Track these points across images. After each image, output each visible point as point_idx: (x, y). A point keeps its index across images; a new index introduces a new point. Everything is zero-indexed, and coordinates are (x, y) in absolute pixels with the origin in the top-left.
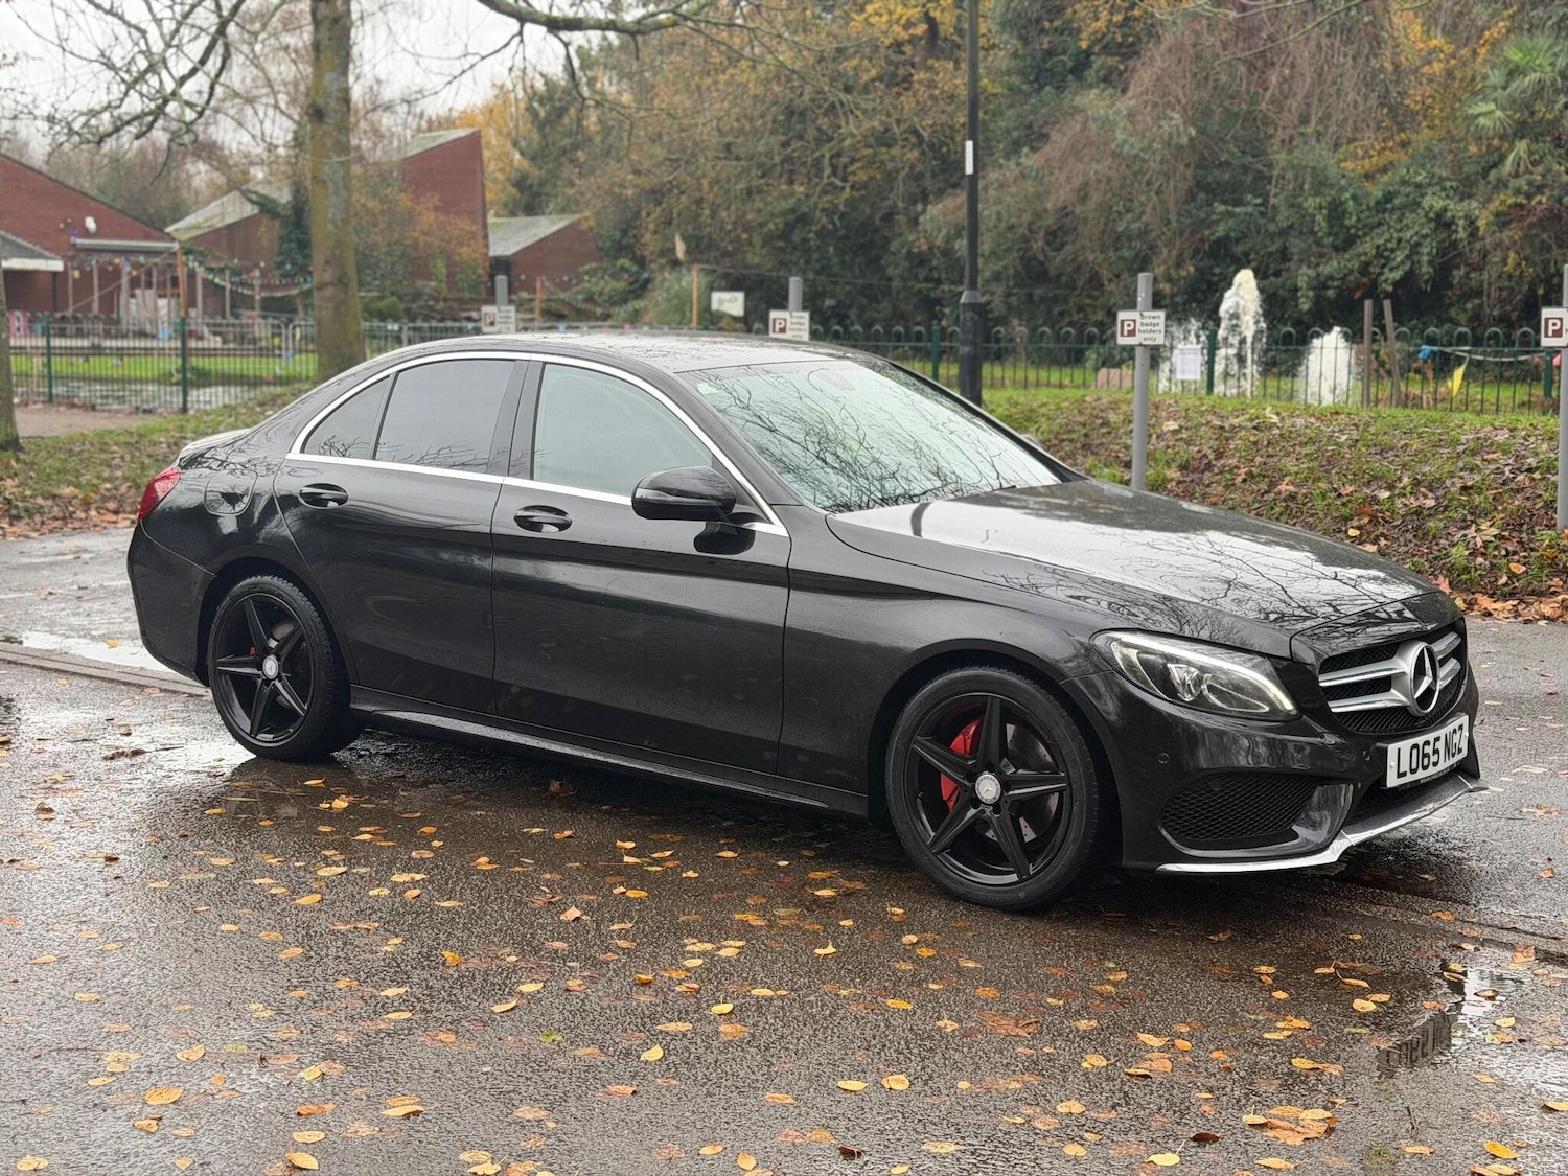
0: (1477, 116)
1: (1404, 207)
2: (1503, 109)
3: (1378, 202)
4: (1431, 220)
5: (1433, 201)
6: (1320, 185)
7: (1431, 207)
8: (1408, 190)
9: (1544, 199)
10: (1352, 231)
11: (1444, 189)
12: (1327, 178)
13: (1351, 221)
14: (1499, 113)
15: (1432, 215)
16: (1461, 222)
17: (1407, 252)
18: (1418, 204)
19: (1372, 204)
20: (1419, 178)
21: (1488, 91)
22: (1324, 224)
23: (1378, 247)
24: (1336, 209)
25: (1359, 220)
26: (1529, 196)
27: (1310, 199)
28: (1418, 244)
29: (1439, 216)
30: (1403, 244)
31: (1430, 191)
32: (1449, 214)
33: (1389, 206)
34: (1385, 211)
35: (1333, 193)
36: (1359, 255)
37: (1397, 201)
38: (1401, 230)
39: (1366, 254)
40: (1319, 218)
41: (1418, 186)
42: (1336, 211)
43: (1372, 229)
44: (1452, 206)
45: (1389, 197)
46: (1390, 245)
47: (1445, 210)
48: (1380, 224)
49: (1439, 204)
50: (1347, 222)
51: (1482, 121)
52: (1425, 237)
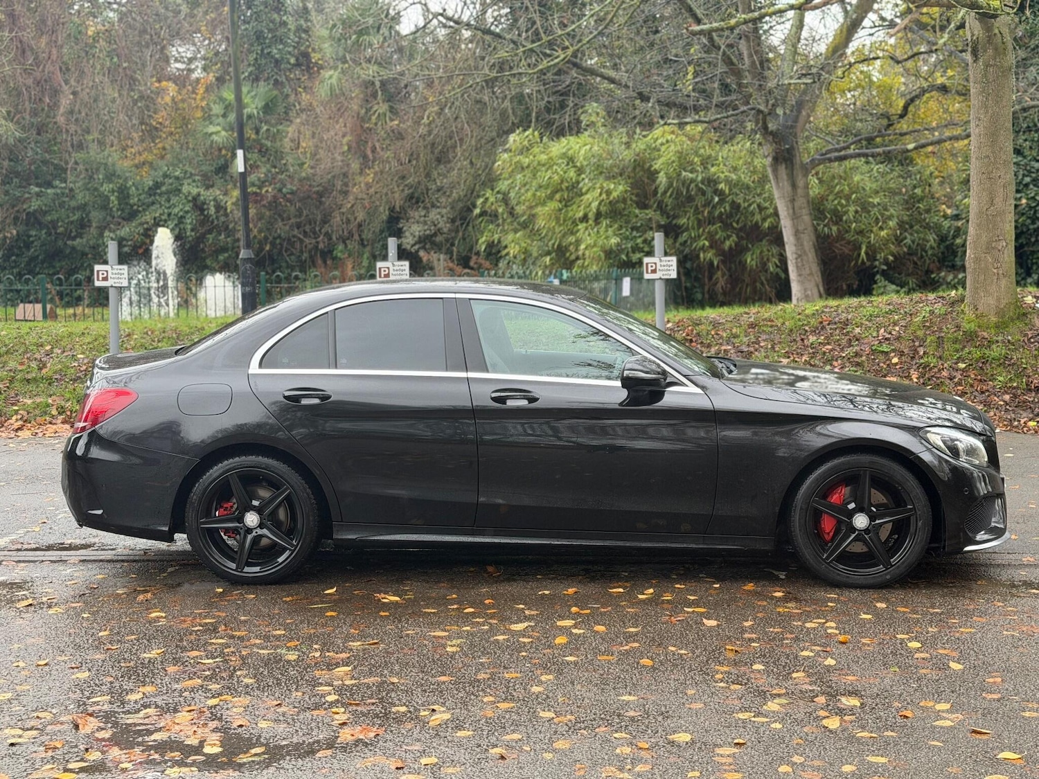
0: (212, 133)
1: (168, 192)
2: (226, 131)
3: (150, 188)
4: (189, 201)
5: (190, 189)
6: (110, 177)
7: (189, 193)
8: (170, 181)
9: (270, 190)
10: (135, 207)
11: (194, 181)
12: (115, 172)
13: (134, 200)
14: (223, 133)
15: (190, 198)
16: (212, 203)
17: (176, 222)
18: (180, 191)
19: (146, 189)
20: (177, 173)
21: (214, 118)
22: (116, 202)
23: (155, 218)
24: (122, 192)
25: (139, 200)
26: (260, 188)
27: (105, 185)
28: (182, 217)
29: (195, 199)
30: (172, 217)
31: (186, 182)
32: (202, 198)
33: (158, 191)
34: (155, 194)
35: (121, 181)
36: (141, 224)
37: (164, 189)
38: (169, 208)
39: (147, 223)
40: (112, 198)
41: (177, 178)
42: (123, 193)
43: (148, 206)
44: (202, 193)
45: (157, 185)
46: (163, 218)
47: (199, 195)
48: (153, 203)
49: (195, 191)
50: (131, 201)
51: (215, 138)
52: (187, 212)
